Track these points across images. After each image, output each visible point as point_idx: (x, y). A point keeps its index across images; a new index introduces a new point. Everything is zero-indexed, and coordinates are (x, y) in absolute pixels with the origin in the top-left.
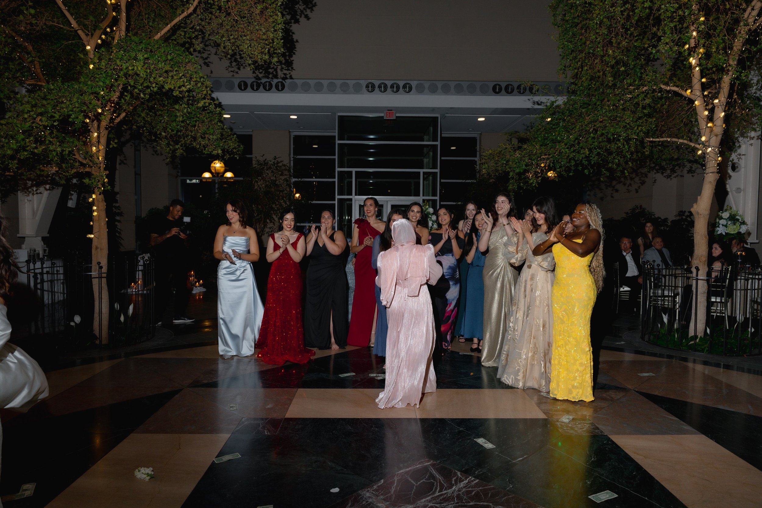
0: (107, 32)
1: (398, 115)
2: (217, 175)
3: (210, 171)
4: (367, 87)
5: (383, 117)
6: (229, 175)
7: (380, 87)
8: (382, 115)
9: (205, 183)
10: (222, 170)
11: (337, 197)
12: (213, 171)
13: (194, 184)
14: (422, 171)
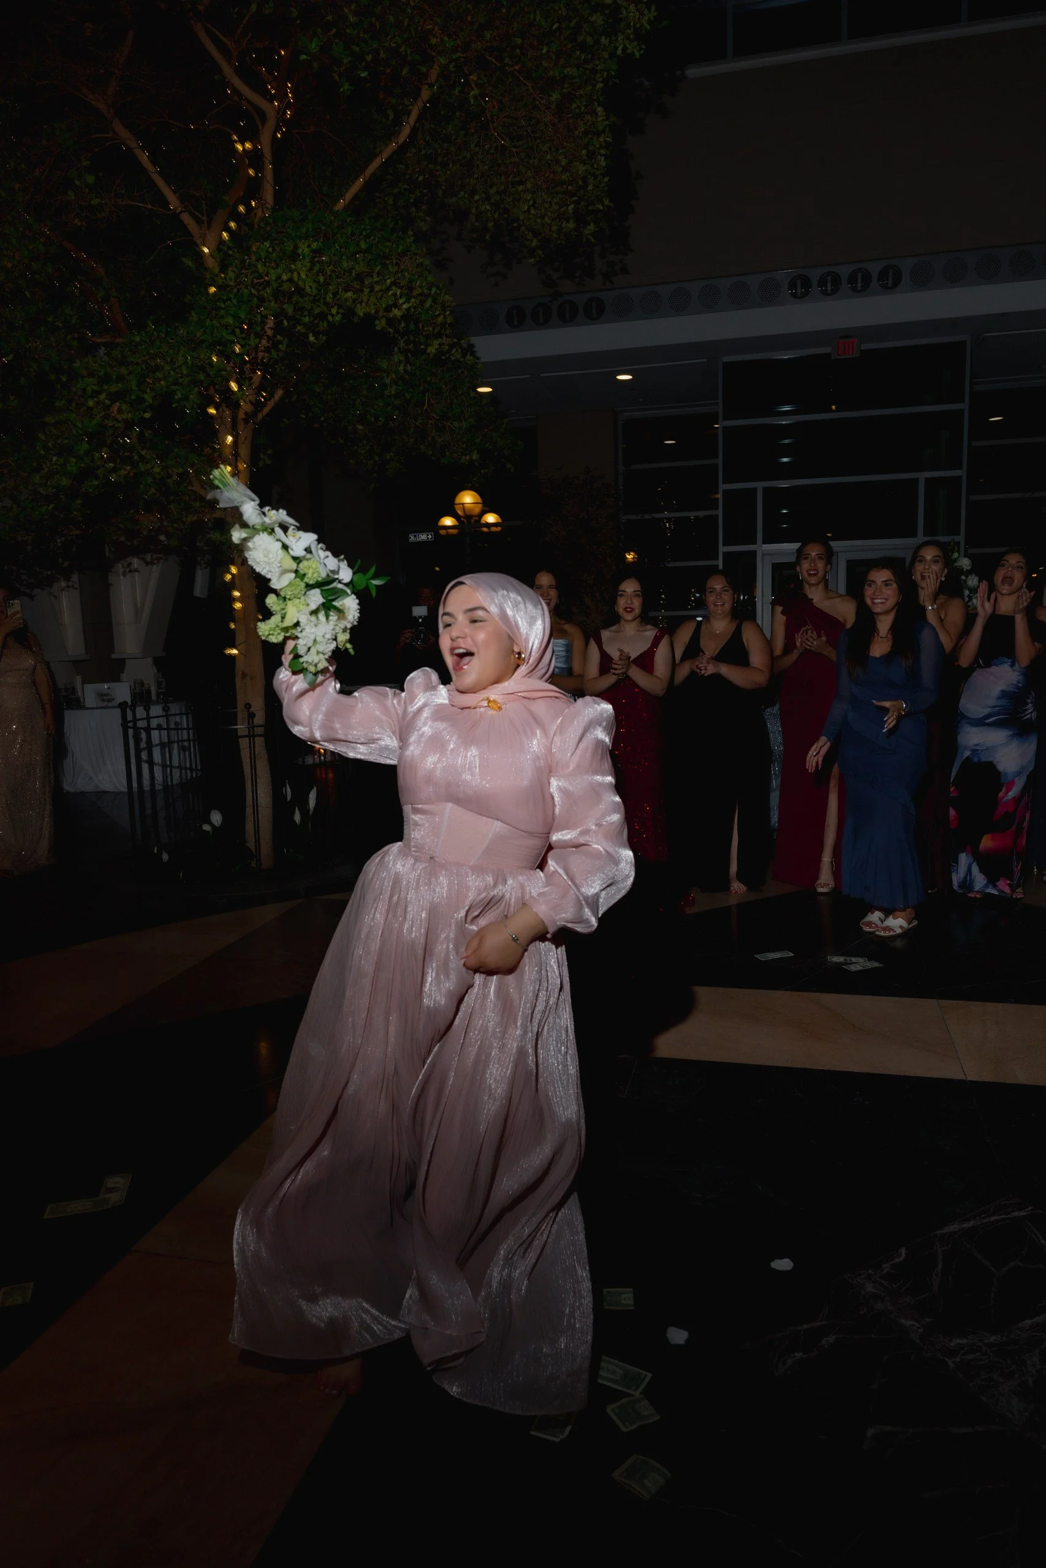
0: (240, 214)
1: (864, 347)
2: (469, 522)
3: (453, 514)
4: (792, 285)
5: (828, 355)
6: (491, 518)
7: (822, 282)
8: (827, 350)
9: (443, 538)
10: (478, 509)
11: (722, 549)
12: (460, 513)
13: (423, 543)
14: (922, 476)
